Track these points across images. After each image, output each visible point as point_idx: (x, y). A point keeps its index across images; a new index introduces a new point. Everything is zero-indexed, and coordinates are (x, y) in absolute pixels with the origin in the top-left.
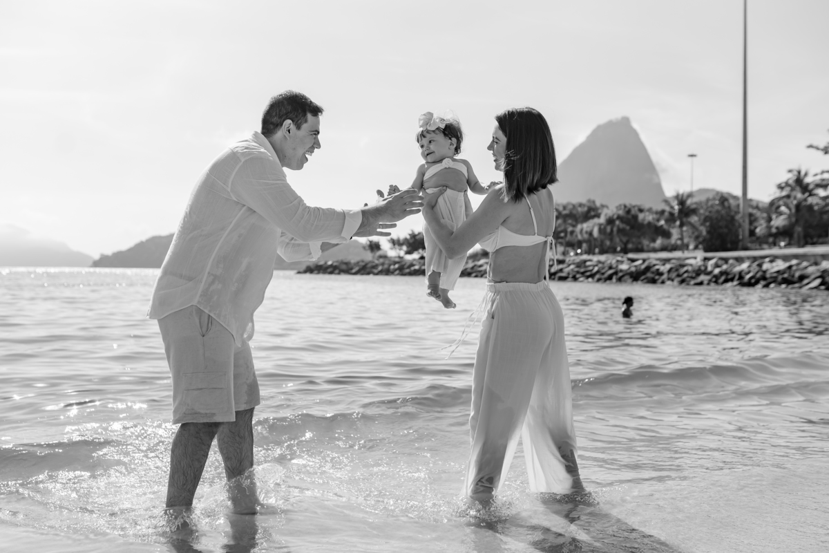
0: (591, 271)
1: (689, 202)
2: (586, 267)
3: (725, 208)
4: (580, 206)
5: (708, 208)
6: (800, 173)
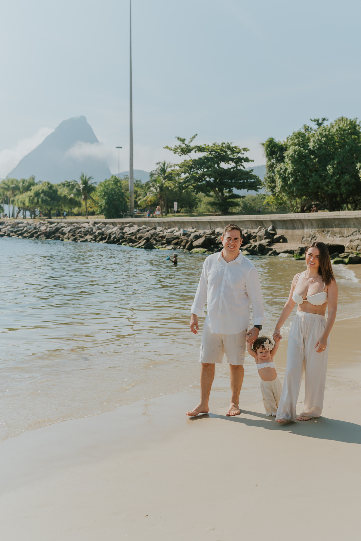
0: (21, 230)
1: (89, 183)
2: (18, 227)
3: (117, 187)
4: (23, 183)
5: (105, 186)
6: (164, 165)
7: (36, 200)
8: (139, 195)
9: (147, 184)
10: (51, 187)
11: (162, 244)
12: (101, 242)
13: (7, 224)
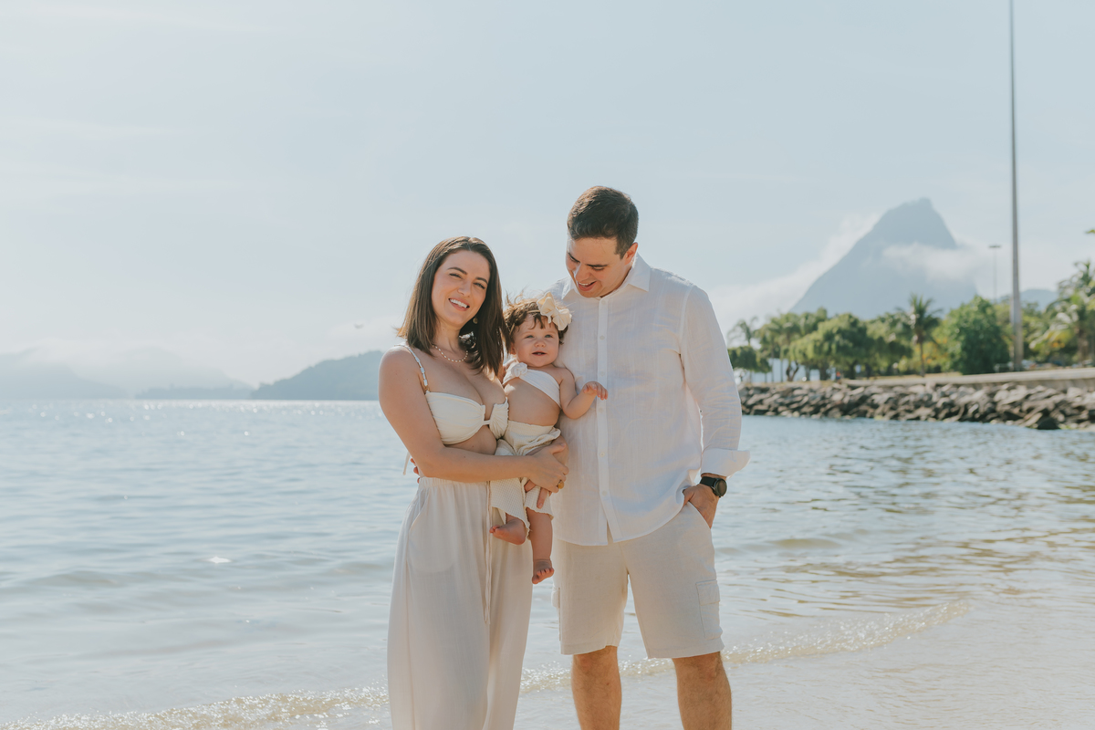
0: (798, 402)
1: (929, 311)
2: (794, 396)
3: (987, 316)
4: (807, 318)
5: (961, 317)
6: (1088, 266)
7: (826, 347)
8: (1034, 331)
9: (1050, 307)
10: (854, 323)
11: (1079, 422)
12: (947, 421)
13: (774, 391)
